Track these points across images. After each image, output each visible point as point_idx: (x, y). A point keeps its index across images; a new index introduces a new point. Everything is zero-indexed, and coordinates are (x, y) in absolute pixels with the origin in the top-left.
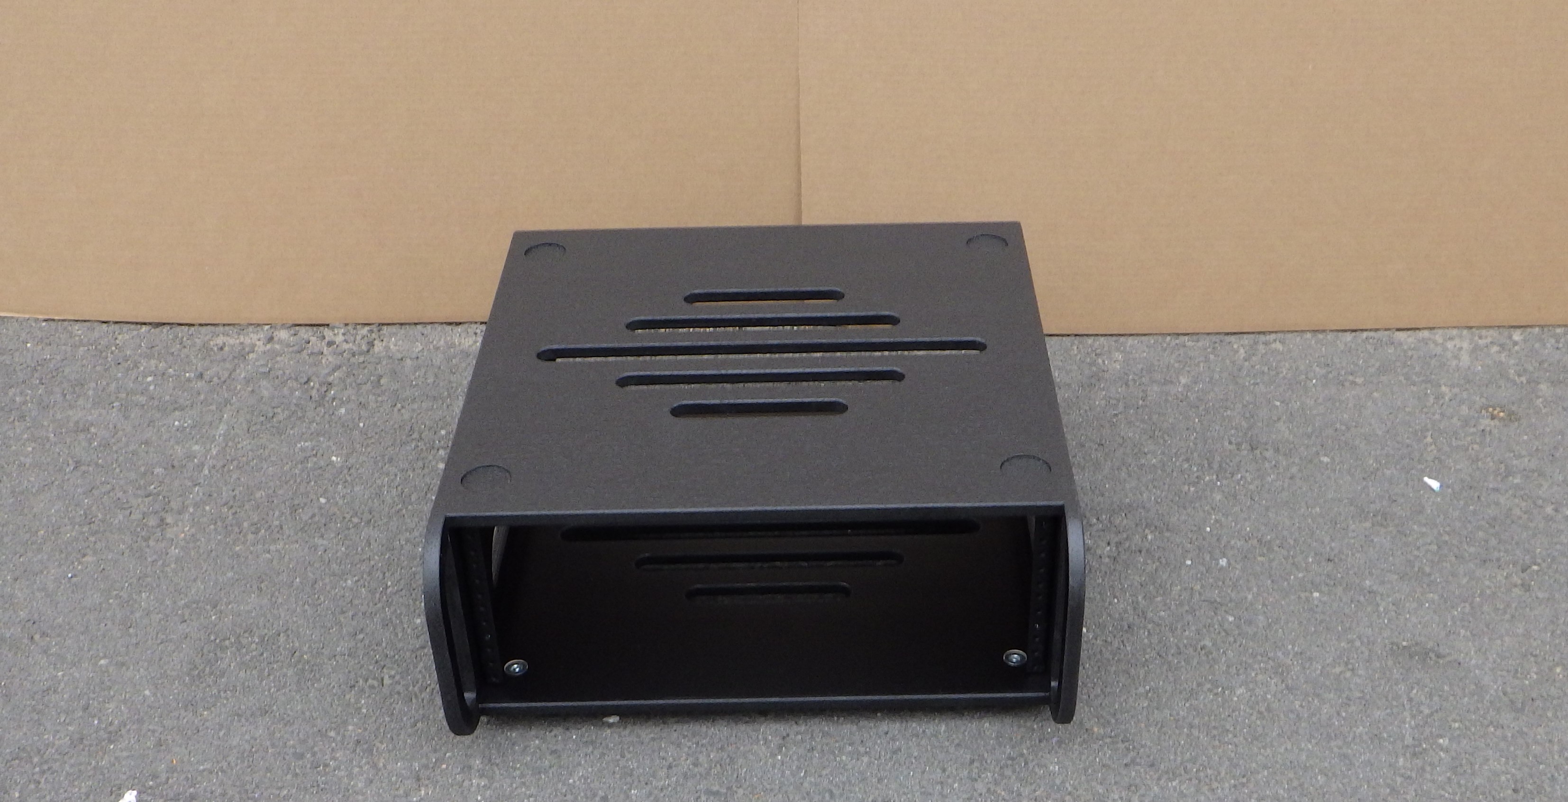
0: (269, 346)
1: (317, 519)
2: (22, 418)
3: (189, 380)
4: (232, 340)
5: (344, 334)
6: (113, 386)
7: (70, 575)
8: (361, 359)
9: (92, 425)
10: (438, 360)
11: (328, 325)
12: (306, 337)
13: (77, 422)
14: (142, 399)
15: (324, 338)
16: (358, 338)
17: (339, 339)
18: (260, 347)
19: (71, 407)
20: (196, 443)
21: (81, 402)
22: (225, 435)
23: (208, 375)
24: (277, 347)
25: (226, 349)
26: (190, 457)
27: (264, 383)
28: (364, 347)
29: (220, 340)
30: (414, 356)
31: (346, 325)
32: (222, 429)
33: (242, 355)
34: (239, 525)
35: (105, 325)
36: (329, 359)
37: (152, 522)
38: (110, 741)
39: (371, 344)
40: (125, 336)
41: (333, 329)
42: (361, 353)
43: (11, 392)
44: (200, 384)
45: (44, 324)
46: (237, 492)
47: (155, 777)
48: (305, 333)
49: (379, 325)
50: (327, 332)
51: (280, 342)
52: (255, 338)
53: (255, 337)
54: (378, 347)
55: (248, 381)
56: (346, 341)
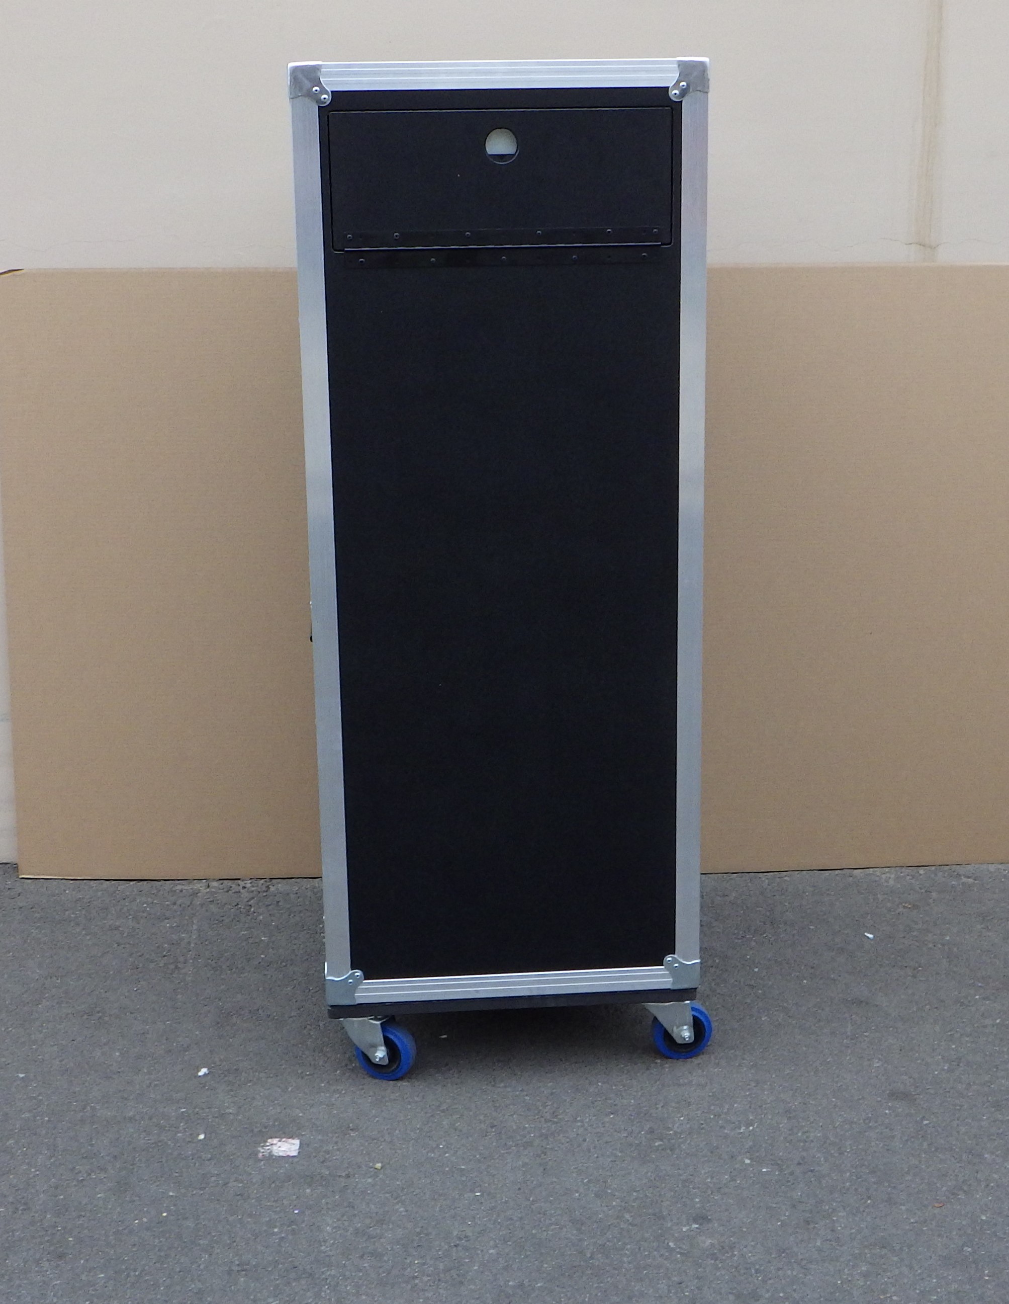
0: (208, 890)
1: (262, 964)
2: (78, 924)
3: (168, 905)
4: (186, 887)
5: (251, 883)
6: (125, 909)
7: (135, 989)
8: (265, 894)
9: (119, 927)
10: (309, 894)
11: (239, 879)
12: (228, 884)
13: (110, 926)
14: (145, 915)
15: (239, 885)
16: (260, 885)
17: (248, 885)
18: (204, 890)
19: (104, 919)
20: (182, 933)
21: (110, 916)
22: (199, 930)
23: (178, 903)
24: (213, 890)
25: (184, 891)
26: (182, 939)
27: (212, 906)
28: (264, 889)
29: (179, 887)
30: (295, 892)
31: (251, 879)
32: (195, 927)
33: (195, 894)
34: (221, 967)
35: (108, 882)
36: (245, 894)
37: (172, 967)
38: (186, 1051)
39: (268, 887)
40: (123, 886)
41: (243, 881)
42: (264, 891)
43: (67, 913)
44: (175, 907)
45: (72, 882)
46: (214, 953)
47: (214, 1063)
48: (230, 883)
49: (271, 879)
50: (241, 883)
51: (214, 887)
52: (197, 886)
53: (199, 886)
54: (272, 889)
55: (202, 905)
56: (253, 886)
